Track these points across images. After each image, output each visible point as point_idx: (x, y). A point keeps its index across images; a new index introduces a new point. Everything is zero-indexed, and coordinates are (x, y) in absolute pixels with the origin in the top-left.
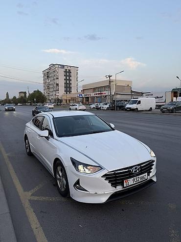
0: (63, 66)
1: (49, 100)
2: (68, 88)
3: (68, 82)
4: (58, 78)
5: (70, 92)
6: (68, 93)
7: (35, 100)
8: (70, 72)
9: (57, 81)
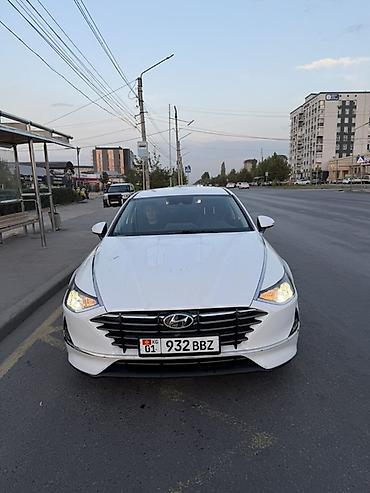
0: (336, 95)
1: (299, 172)
2: (345, 144)
3: (346, 129)
4: (322, 124)
5: (349, 152)
6: (344, 155)
7: (267, 174)
8: (352, 105)
9: (319, 131)
